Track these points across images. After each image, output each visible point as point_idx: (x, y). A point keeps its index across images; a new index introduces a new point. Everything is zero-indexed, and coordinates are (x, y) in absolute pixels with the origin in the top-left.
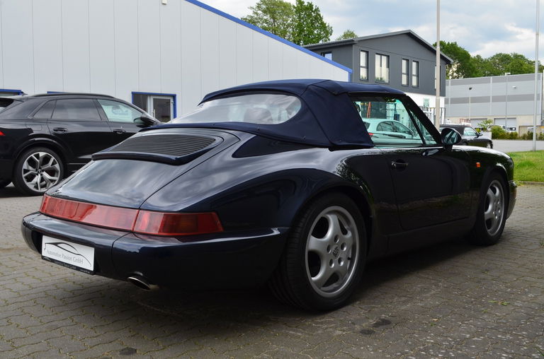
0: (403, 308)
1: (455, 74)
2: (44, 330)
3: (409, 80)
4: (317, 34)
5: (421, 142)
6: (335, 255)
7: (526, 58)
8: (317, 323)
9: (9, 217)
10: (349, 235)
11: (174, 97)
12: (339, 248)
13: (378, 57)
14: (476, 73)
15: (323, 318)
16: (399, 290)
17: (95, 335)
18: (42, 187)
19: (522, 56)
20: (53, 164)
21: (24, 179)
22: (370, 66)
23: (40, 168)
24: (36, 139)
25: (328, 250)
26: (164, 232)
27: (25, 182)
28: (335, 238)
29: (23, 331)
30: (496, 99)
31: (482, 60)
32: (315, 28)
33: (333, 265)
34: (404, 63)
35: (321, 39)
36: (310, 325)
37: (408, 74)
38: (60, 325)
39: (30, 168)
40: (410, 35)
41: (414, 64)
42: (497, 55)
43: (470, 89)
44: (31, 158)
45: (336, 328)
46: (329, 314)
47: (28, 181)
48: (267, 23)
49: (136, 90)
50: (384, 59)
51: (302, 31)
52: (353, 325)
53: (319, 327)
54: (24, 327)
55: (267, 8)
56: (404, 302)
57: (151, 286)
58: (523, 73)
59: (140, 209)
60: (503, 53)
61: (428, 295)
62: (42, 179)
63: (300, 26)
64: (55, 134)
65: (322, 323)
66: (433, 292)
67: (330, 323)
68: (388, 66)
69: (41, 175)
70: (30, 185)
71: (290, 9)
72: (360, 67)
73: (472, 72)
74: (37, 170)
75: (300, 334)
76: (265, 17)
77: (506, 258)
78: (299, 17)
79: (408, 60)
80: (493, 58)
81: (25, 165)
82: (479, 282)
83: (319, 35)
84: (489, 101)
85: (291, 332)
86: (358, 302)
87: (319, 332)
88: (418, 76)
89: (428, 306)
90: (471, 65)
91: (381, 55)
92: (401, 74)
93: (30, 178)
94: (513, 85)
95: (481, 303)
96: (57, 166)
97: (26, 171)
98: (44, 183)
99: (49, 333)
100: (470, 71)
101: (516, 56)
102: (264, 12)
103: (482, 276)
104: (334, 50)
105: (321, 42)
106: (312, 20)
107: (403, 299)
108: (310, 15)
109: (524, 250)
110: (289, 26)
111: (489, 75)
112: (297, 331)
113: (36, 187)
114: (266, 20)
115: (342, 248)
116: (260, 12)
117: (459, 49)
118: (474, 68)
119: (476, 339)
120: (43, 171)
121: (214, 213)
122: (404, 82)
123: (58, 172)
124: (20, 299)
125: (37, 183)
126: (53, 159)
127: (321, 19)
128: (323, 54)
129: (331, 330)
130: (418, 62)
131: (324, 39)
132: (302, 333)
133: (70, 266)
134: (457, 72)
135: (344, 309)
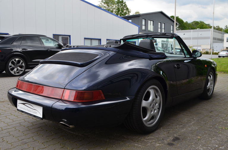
0: (183, 131)
1: (178, 29)
2: (20, 144)
3: (161, 30)
4: (125, 12)
5: (184, 56)
6: (153, 108)
7: (205, 23)
8: (147, 139)
9: (3, 86)
10: (158, 98)
11: (70, 36)
12: (155, 105)
13: (149, 21)
14: (186, 28)
15: (149, 137)
16: (178, 122)
17: (44, 147)
18: (17, 73)
19: (203, 22)
20: (22, 63)
21: (10, 70)
22: (146, 25)
23: (16, 65)
24: (15, 53)
25: (150, 106)
26: (77, 100)
27: (10, 71)
28: (153, 100)
29: (10, 145)
30: (194, 38)
31: (188, 23)
32: (124, 10)
33: (152, 112)
34: (159, 24)
35: (126, 14)
36: (144, 140)
37: (161, 28)
38: (27, 142)
39: (12, 65)
40: (162, 13)
41: (163, 24)
42: (194, 22)
43: (184, 34)
44: (13, 61)
45: (156, 142)
46: (151, 134)
47: (11, 71)
48: (105, 8)
49: (55, 34)
50: (152, 22)
51: (119, 11)
52: (162, 140)
53: (148, 141)
54: (10, 143)
55: (106, 2)
56: (182, 127)
57: (71, 126)
58: (203, 28)
59: (64, 89)
60: (196, 21)
61: (191, 124)
62: (17, 70)
63: (118, 9)
64: (23, 51)
65: (148, 139)
66: (193, 123)
67: (152, 139)
68: (153, 25)
69: (17, 68)
70: (12, 72)
71: (114, 2)
72: (142, 25)
73: (185, 28)
74: (15, 66)
75: (140, 146)
76: (105, 5)
77: (217, 106)
78: (118, 6)
79: (161, 23)
80: (192, 23)
81: (10, 64)
82: (211, 117)
83: (126, 12)
84: (191, 39)
85: (136, 145)
86: (162, 128)
87: (149, 144)
88: (164, 29)
89: (193, 130)
90: (184, 25)
91: (150, 20)
92: (158, 28)
93: (12, 69)
94: (200, 33)
95: (216, 128)
96: (23, 64)
97: (10, 66)
98: (18, 71)
99: (22, 146)
100: (184, 28)
101: (201, 22)
102: (104, 3)
103: (211, 114)
104: (132, 18)
105: (126, 15)
106: (123, 7)
107: (181, 126)
108: (122, 5)
109: (224, 102)
110: (114, 9)
111: (191, 29)
112: (139, 144)
113: (15, 73)
114: (105, 6)
115: (156, 104)
116: (103, 3)
117: (179, 19)
118: (185, 26)
119: (221, 148)
120: (18, 66)
121: (101, 91)
122: (159, 31)
123: (24, 66)
124: (8, 127)
125: (15, 71)
126: (22, 61)
127: (126, 6)
128: (128, 20)
129: (154, 143)
130: (165, 24)
131: (128, 14)
132: (141, 145)
133: (31, 115)
134: (179, 28)
135: (156, 132)
